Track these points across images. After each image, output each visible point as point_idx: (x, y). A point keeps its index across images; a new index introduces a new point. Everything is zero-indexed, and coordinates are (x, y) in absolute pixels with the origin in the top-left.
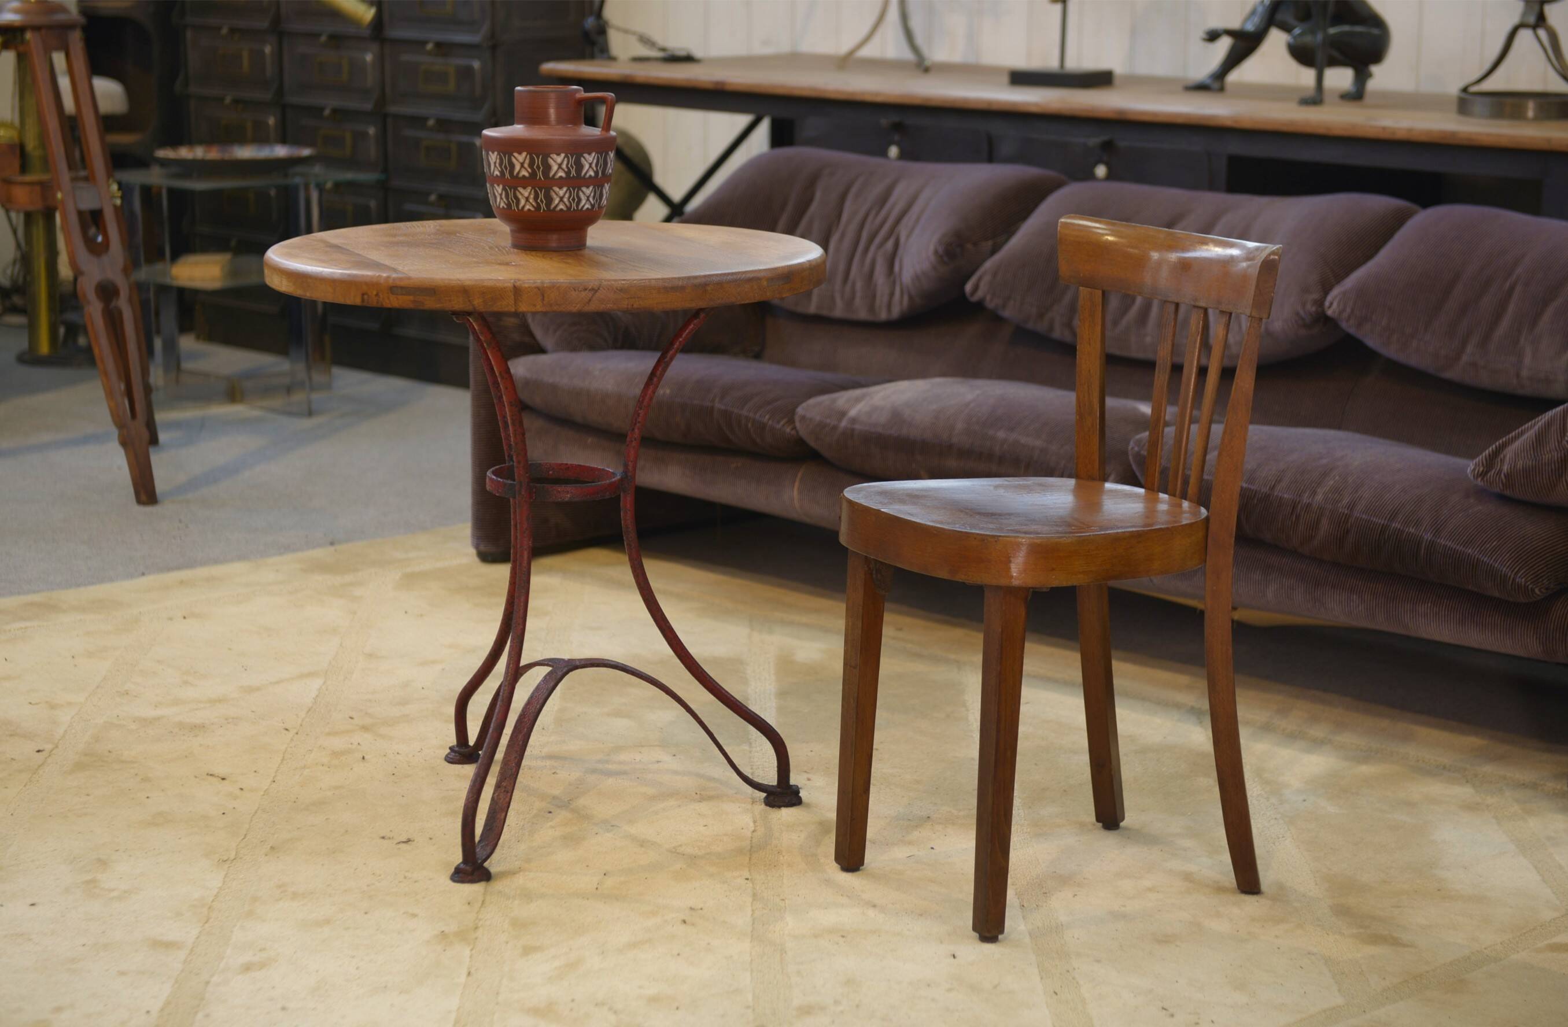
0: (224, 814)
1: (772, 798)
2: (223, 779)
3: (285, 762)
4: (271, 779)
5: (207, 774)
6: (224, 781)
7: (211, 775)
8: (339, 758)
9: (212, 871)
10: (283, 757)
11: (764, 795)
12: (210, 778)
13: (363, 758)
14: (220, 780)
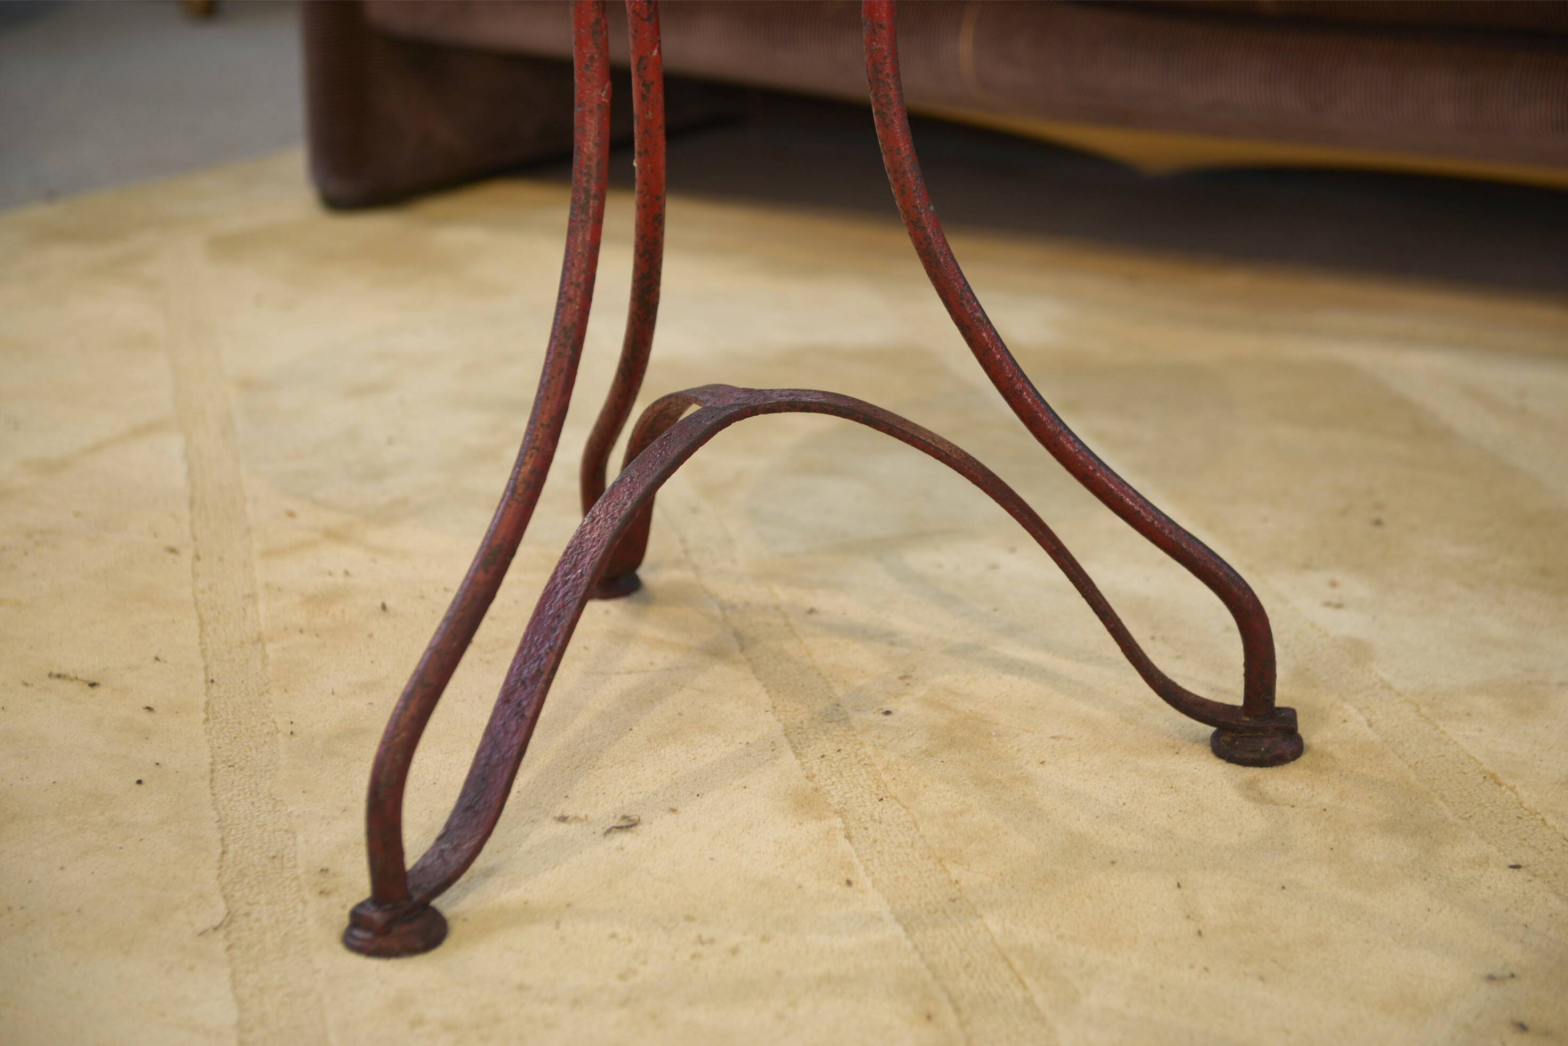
0: (139, 782)
1: (1227, 738)
2: (93, 685)
3: (209, 629)
4: (201, 677)
5: (50, 675)
6: (97, 689)
7: (59, 676)
8: (327, 613)
9: (191, 969)
10: (200, 617)
11: (1211, 730)
12: (59, 684)
13: (384, 607)
14: (86, 687)
